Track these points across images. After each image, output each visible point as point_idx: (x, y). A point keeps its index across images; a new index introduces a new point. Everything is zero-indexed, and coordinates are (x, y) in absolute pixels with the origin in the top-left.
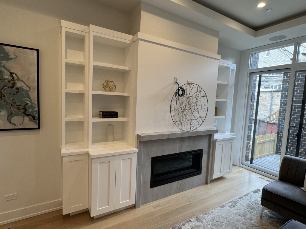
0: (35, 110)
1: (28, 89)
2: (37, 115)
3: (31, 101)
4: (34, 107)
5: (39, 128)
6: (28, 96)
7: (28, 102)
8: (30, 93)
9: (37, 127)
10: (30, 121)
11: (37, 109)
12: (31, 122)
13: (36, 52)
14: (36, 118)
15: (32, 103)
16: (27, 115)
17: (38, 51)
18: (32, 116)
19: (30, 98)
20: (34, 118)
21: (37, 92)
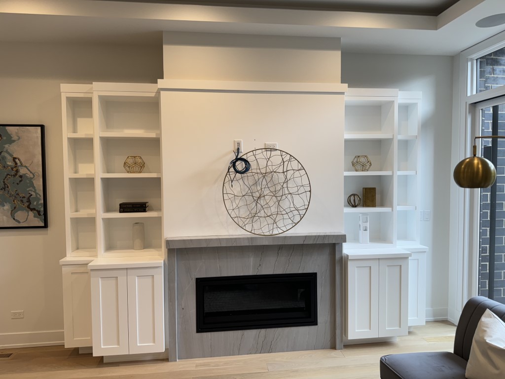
0: (40, 202)
1: (32, 176)
2: (42, 209)
3: (35, 191)
4: (40, 199)
5: (46, 226)
6: (32, 185)
7: (33, 193)
8: (34, 182)
9: (43, 225)
10: (35, 217)
11: (42, 201)
12: (36, 219)
13: (39, 128)
14: (42, 213)
15: (36, 194)
16: (32, 210)
17: (42, 127)
18: (37, 211)
19: (34, 187)
20: (39, 212)
21: (41, 180)
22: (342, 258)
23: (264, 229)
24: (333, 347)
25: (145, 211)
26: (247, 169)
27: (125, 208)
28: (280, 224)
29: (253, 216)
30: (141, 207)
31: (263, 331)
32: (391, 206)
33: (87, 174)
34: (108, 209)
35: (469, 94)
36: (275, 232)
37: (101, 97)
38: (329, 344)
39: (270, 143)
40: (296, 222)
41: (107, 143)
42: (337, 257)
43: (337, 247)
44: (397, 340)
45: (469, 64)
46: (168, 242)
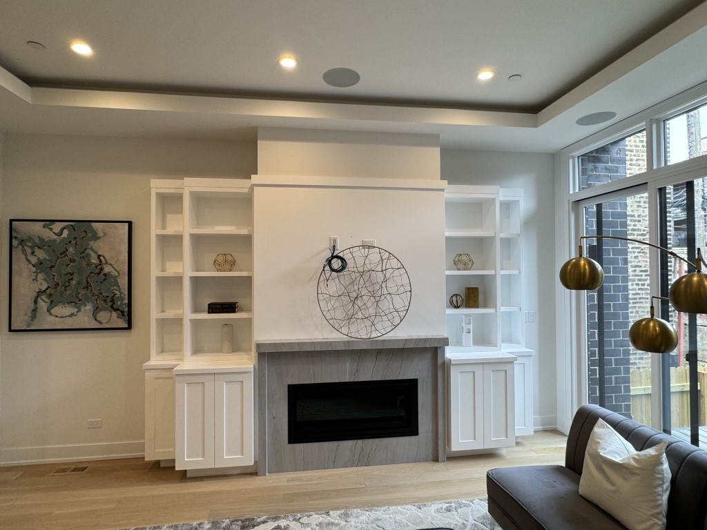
0: (124, 302)
1: (117, 275)
2: (126, 309)
3: (119, 291)
4: (124, 299)
5: (129, 327)
6: (117, 284)
7: (117, 292)
8: (119, 280)
9: (126, 326)
10: (118, 317)
11: (126, 301)
12: (120, 319)
13: (127, 225)
14: (126, 314)
15: (121, 293)
16: (115, 310)
17: (130, 223)
18: (121, 311)
19: (119, 287)
20: (123, 312)
21: (127, 278)
22: (444, 363)
23: (361, 332)
24: (436, 460)
25: (234, 312)
26: (343, 268)
27: (214, 308)
28: (379, 326)
29: (350, 318)
30: (230, 308)
31: (360, 442)
32: (495, 307)
33: (175, 273)
34: (196, 310)
35: (571, 192)
36: (373, 335)
37: (192, 194)
38: (431, 456)
39: (368, 240)
40: (396, 324)
41: (197, 240)
42: (440, 361)
43: (439, 351)
44: (504, 452)
45: (571, 161)
46: (258, 346)
